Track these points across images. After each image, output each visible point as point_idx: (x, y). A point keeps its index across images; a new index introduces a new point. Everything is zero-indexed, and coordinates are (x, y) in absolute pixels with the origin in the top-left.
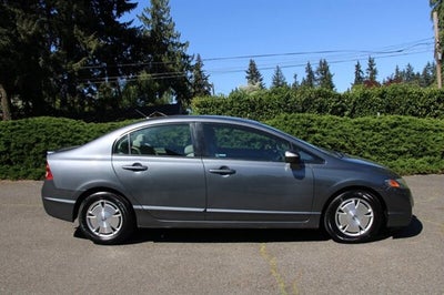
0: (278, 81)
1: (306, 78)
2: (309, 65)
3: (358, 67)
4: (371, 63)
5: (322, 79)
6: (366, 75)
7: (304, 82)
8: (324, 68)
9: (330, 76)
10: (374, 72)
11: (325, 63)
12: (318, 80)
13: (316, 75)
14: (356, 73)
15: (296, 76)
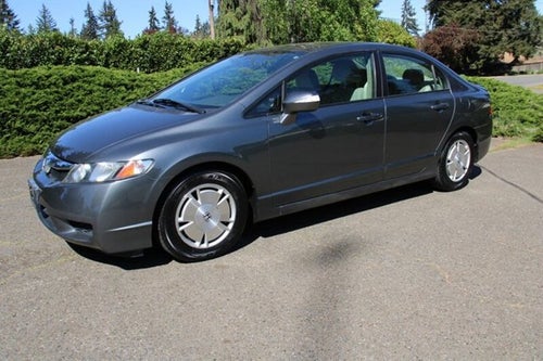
1: (86, 24)
2: (89, 7)
3: (152, 13)
4: (168, 10)
5: (107, 27)
6: (162, 25)
7: (85, 30)
8: (109, 13)
9: (118, 24)
10: (172, 22)
11: (110, 7)
12: (102, 28)
13: (99, 22)
14: (150, 21)
15: (72, 22)
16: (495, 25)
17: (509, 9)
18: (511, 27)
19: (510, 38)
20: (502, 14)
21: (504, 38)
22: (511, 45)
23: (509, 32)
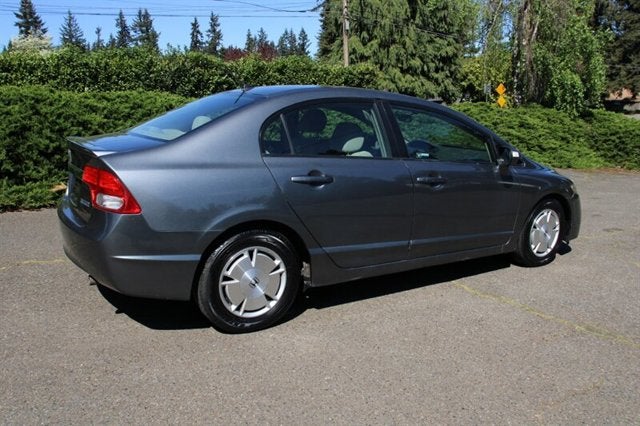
0: (71, 37)
1: (116, 35)
2: (121, 15)
3: (195, 25)
4: (214, 21)
5: (142, 39)
7: (113, 42)
8: (145, 21)
9: (155, 36)
10: (217, 36)
11: (147, 16)
12: (135, 40)
13: (132, 33)
14: (193, 34)
15: (98, 31)
16: (613, 58)
17: (630, 41)
18: (630, 61)
19: (629, 72)
20: (621, 46)
21: (623, 73)
22: (631, 81)
23: (629, 66)
